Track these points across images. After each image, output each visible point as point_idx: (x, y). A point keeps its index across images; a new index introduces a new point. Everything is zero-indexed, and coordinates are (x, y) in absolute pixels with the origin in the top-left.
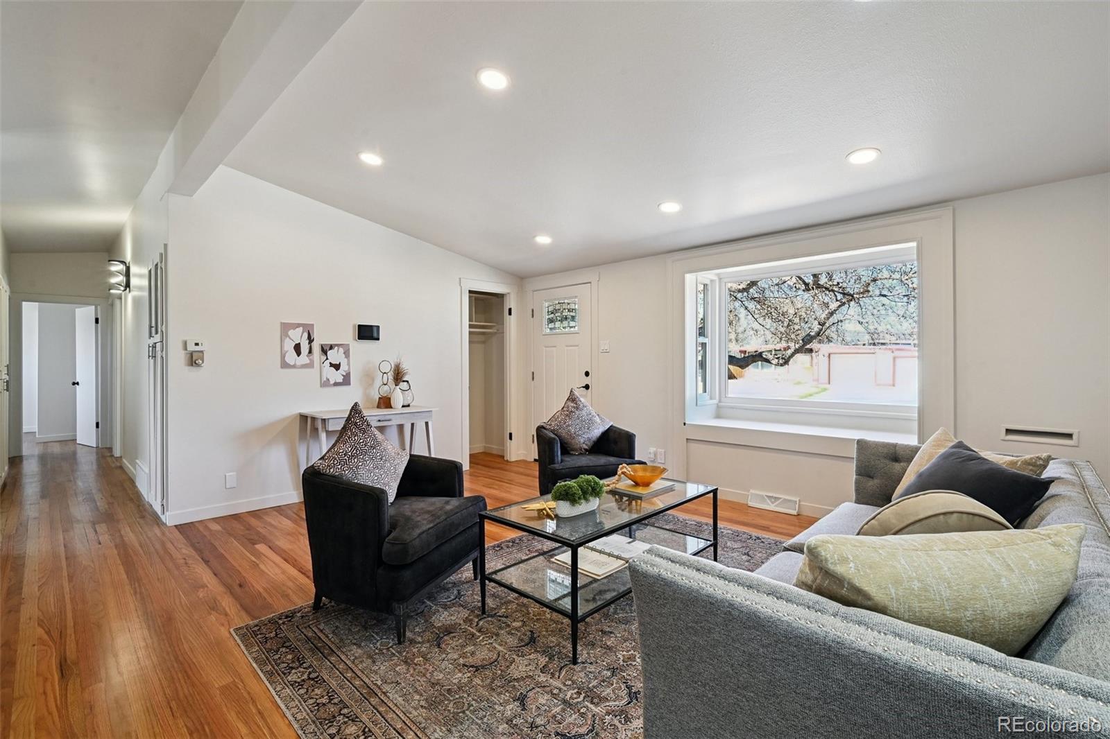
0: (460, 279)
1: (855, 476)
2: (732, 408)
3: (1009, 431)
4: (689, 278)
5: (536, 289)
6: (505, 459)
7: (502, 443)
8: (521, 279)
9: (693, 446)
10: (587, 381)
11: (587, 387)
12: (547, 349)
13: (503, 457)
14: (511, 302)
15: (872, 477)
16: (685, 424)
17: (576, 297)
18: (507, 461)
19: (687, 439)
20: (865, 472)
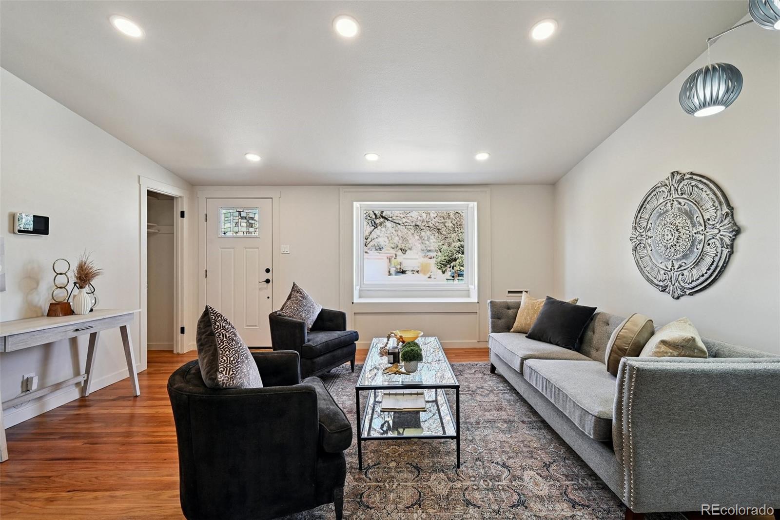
0: (139, 177)
1: (490, 320)
2: (368, 290)
3: (509, 292)
4: (356, 205)
5: (209, 196)
6: (175, 352)
7: (171, 338)
8: (192, 184)
9: (358, 317)
10: (268, 276)
11: (268, 281)
12: (223, 250)
13: (172, 351)
14: (184, 205)
15: (500, 319)
16: (353, 303)
17: (256, 208)
18: (178, 354)
19: (355, 313)
20: (496, 316)
